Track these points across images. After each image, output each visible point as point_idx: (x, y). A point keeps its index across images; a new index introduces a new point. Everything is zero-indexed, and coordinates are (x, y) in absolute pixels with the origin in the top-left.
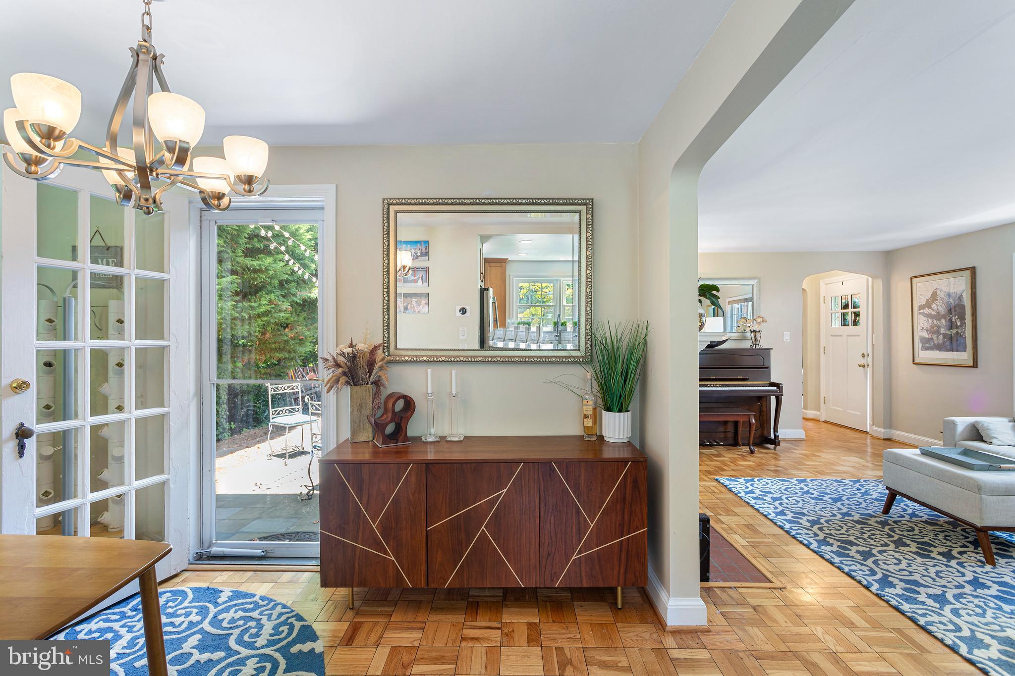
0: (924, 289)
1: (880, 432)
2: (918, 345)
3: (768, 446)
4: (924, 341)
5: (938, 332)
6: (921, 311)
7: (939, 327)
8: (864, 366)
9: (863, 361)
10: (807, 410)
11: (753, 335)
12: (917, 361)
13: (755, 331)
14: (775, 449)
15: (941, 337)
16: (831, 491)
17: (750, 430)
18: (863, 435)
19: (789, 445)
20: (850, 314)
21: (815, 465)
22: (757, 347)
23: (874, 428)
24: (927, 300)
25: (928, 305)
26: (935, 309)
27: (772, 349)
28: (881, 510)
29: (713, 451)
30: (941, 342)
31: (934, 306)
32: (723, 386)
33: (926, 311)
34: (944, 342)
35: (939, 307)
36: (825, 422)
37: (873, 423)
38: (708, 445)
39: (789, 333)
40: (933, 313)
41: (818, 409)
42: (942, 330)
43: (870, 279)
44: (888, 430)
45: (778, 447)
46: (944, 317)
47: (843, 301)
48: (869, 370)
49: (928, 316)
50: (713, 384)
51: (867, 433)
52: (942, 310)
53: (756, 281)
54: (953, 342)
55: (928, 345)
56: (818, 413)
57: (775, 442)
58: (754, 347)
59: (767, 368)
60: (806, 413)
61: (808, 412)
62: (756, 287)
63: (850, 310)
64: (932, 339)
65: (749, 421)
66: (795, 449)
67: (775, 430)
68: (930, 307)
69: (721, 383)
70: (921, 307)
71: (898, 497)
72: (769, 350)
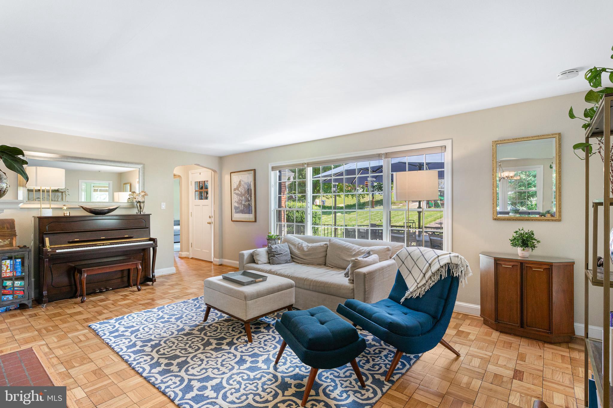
0: (236, 178)
1: (217, 261)
2: (234, 211)
3: (149, 283)
4: (236, 208)
5: (241, 203)
6: (235, 192)
7: (242, 201)
8: (210, 223)
9: (209, 221)
10: (182, 252)
11: (138, 205)
12: (233, 220)
13: (139, 202)
14: (152, 284)
15: (243, 206)
16: (177, 312)
17: (137, 274)
18: (209, 264)
19: (164, 280)
20: (204, 192)
21: (174, 292)
22: (142, 213)
23: (215, 259)
24: (237, 186)
25: (237, 189)
26: (240, 190)
27: (151, 214)
28: (203, 319)
29: (102, 297)
30: (242, 209)
31: (240, 189)
32: (111, 244)
33: (237, 192)
34: (244, 209)
35: (242, 190)
36: (192, 258)
37: (215, 257)
38: (98, 292)
39: (165, 203)
40: (240, 193)
41: (188, 251)
42: (243, 203)
43: (213, 172)
44: (221, 259)
45: (155, 283)
46: (244, 195)
47: (201, 185)
48: (213, 225)
49: (237, 194)
50: (103, 243)
51: (212, 262)
52: (243, 192)
53: (142, 166)
54: (247, 209)
55: (237, 211)
56: (188, 253)
57: (153, 280)
58: (139, 213)
59: (147, 228)
60: (182, 254)
61: (183, 253)
62: (142, 170)
63: (204, 190)
64: (239, 207)
65: (137, 268)
66: (167, 282)
67: (153, 272)
68: (238, 190)
69: (111, 242)
70: (235, 190)
71: (212, 309)
72: (149, 215)
